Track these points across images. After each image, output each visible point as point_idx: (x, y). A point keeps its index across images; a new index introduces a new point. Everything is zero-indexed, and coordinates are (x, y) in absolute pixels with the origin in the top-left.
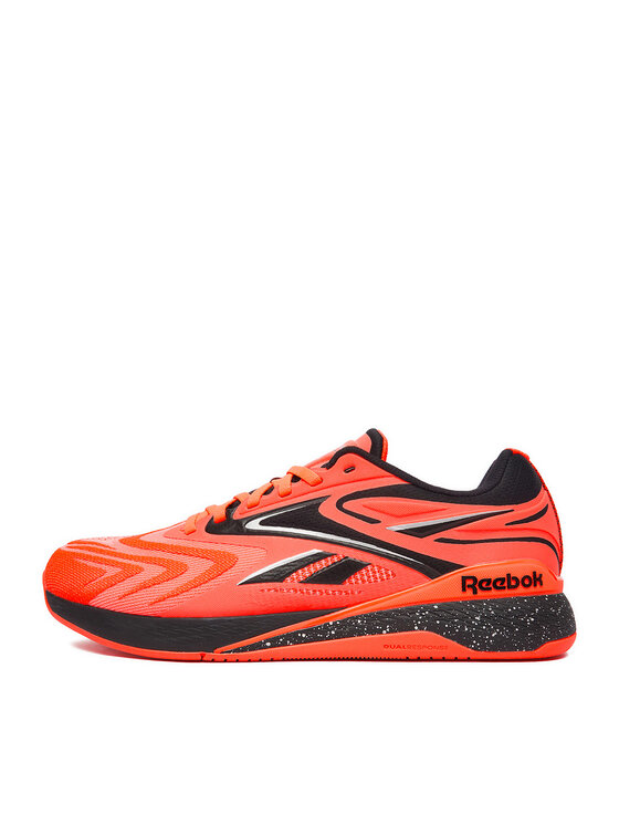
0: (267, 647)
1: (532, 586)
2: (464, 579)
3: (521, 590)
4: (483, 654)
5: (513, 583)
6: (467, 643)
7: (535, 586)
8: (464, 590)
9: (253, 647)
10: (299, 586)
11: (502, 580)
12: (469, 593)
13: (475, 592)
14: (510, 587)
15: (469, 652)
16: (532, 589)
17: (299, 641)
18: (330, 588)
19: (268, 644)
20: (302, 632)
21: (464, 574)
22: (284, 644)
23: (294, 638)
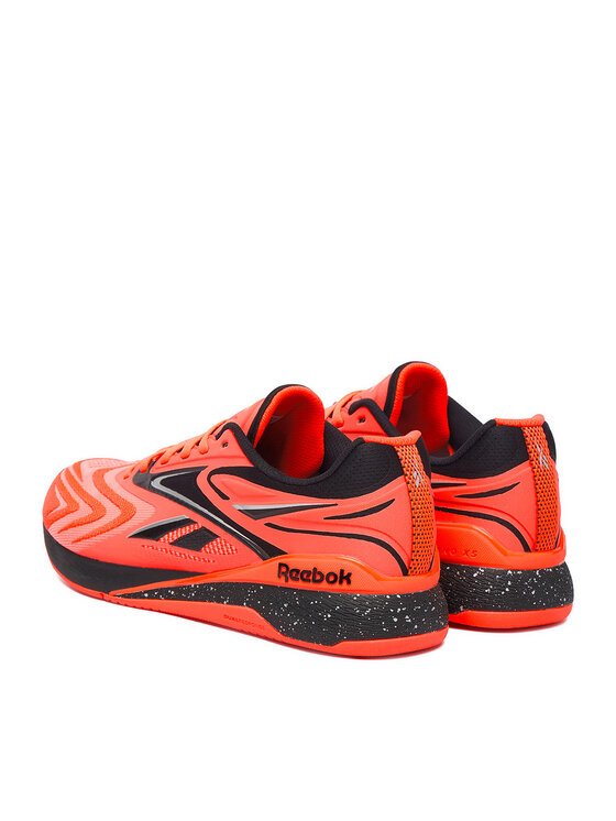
0: (144, 598)
1: (337, 584)
2: (281, 565)
3: (324, 586)
4: (288, 640)
5: (318, 578)
6: (276, 626)
7: (341, 583)
8: (279, 577)
9: (135, 596)
10: (169, 547)
11: (308, 573)
12: (283, 580)
13: (287, 581)
14: (315, 581)
15: (278, 635)
16: (337, 585)
17: (169, 597)
18: (192, 554)
19: (146, 595)
20: (172, 589)
21: (282, 561)
22: (157, 597)
23: (164, 593)
